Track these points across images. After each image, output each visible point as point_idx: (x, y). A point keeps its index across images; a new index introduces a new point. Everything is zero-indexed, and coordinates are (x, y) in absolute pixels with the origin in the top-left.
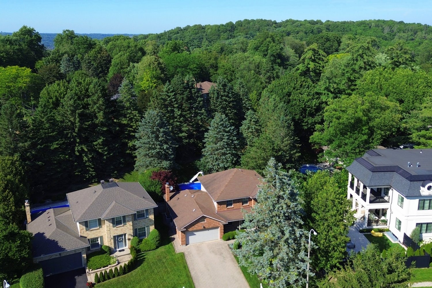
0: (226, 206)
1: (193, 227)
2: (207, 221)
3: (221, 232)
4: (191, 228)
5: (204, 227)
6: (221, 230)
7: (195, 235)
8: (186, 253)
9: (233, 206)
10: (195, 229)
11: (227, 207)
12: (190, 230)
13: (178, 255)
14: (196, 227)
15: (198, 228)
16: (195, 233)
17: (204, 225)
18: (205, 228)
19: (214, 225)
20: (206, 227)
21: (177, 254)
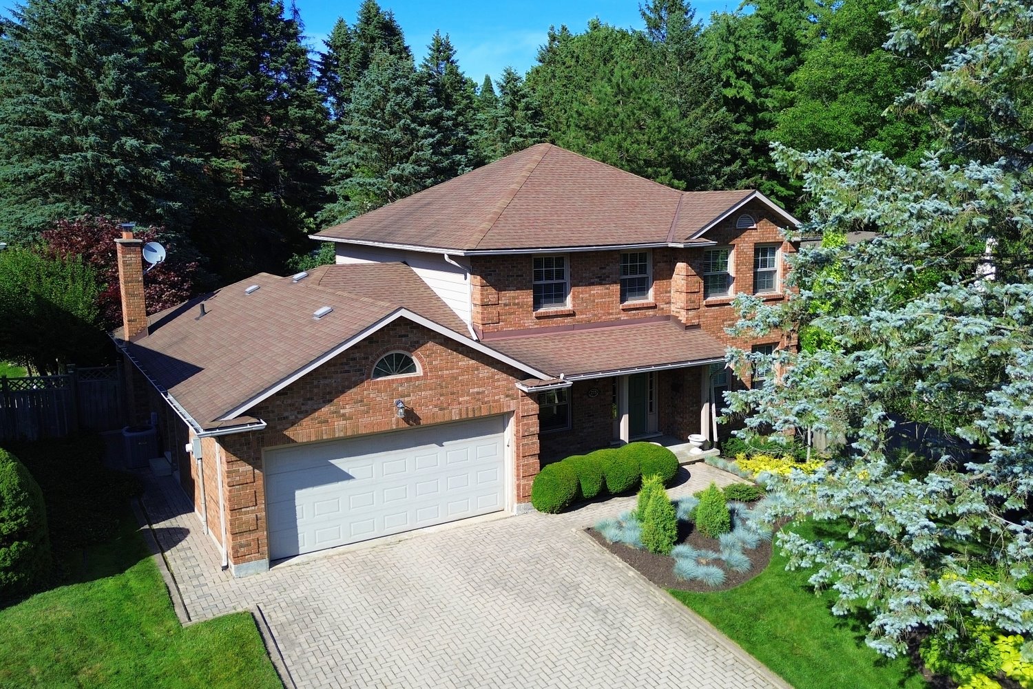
0: (530, 300)
1: (325, 409)
2: (430, 369)
3: (521, 455)
4: (306, 422)
5: (410, 415)
6: (521, 437)
7: (346, 477)
8: (276, 618)
9: (569, 304)
10: (340, 428)
11: (537, 305)
12: (303, 432)
13: (206, 634)
14: (347, 410)
15: (368, 423)
16: (342, 463)
17: (410, 400)
18: (417, 419)
19: (477, 397)
20: (427, 413)
21: (196, 631)
